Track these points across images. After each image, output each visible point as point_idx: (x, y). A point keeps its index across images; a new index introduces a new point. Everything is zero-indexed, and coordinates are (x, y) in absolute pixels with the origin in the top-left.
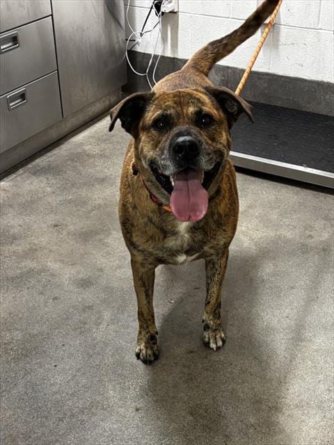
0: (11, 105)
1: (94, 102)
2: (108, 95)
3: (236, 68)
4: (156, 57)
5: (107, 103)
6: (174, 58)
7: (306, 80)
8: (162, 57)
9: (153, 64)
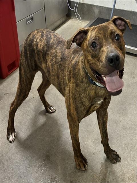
0: (28, 22)
1: (57, 21)
2: (62, 18)
3: (103, 7)
4: (77, 3)
5: (61, 21)
6: (83, 3)
7: (126, 11)
8: (79, 3)
9: (76, 6)
